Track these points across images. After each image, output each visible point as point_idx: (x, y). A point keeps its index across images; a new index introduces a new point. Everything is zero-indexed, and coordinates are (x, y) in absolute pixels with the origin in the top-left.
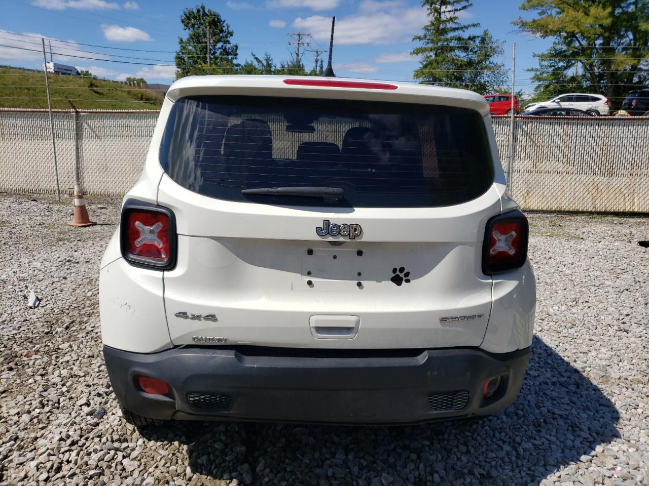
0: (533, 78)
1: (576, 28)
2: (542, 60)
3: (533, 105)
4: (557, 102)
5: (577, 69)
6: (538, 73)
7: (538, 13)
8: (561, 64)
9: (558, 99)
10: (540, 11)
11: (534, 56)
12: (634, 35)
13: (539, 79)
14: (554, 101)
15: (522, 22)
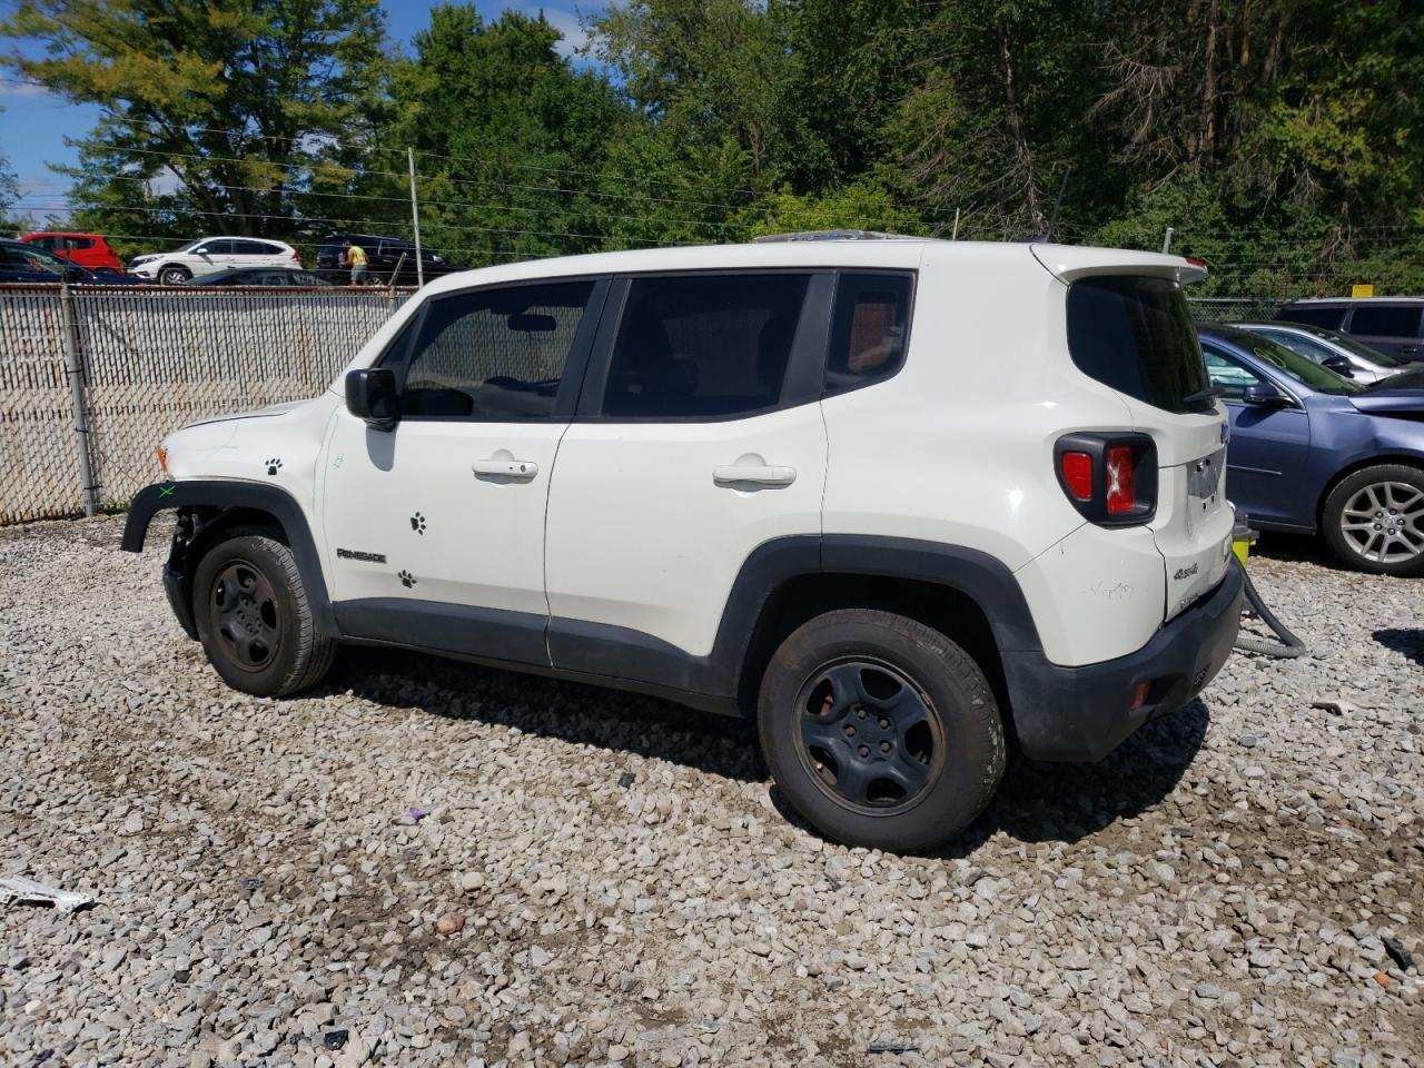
0: (74, 194)
1: (161, 95)
2: (89, 154)
3: (149, 260)
4: (202, 254)
5: (167, 182)
6: (81, 182)
7: (48, 48)
8: (129, 168)
9: (202, 247)
10: (49, 43)
11: (69, 143)
12: (264, 123)
13: (86, 198)
14: (194, 252)
15: (20, 60)
